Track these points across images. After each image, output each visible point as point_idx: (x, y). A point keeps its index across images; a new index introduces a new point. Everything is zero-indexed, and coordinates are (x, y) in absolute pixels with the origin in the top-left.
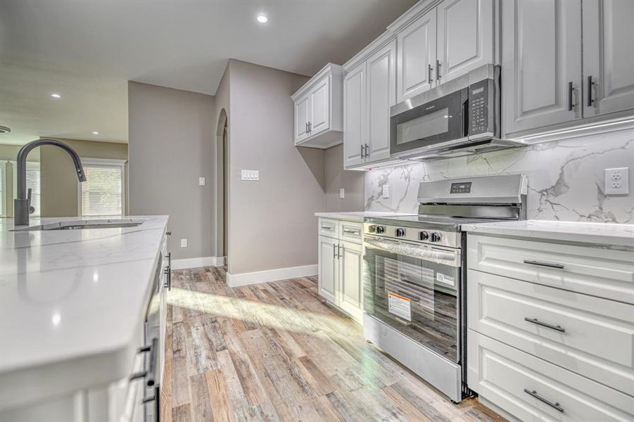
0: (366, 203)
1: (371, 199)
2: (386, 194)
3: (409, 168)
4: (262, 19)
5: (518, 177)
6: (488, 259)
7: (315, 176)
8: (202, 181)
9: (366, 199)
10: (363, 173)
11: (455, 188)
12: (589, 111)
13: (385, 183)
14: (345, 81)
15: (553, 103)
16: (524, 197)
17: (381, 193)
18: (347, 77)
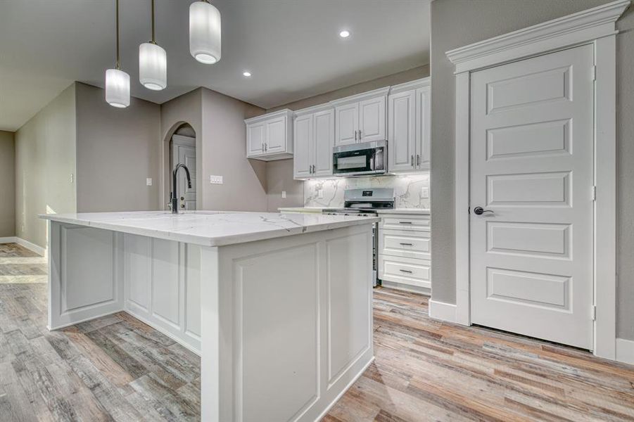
0: (305, 202)
1: (310, 198)
2: (321, 195)
3: (337, 181)
4: (247, 74)
5: (392, 190)
6: (387, 224)
7: (260, 181)
8: (149, 182)
9: (305, 198)
10: (304, 181)
11: (365, 194)
12: (418, 167)
13: (320, 189)
14: (295, 122)
15: (406, 161)
16: (395, 198)
17: (317, 196)
18: (297, 119)
